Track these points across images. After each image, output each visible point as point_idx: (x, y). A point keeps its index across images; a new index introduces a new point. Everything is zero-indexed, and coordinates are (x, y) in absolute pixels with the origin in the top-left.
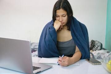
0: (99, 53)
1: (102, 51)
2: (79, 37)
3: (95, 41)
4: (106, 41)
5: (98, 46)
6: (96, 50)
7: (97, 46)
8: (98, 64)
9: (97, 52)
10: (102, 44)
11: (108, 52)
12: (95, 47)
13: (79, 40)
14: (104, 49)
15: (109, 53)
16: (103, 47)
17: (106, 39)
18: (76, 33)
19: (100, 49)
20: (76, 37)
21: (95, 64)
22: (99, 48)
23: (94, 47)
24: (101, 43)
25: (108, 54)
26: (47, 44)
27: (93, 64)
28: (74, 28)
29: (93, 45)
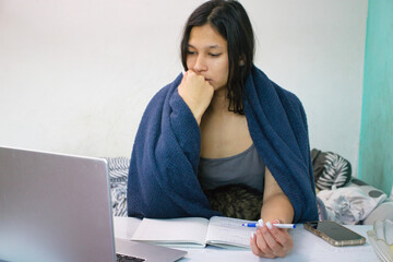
0: (341, 199)
1: (351, 191)
2: (278, 142)
3: (326, 154)
5: (337, 173)
6: (330, 188)
7: (331, 172)
8: (352, 242)
9: (336, 193)
10: (349, 165)
11: (373, 194)
12: (327, 176)
13: (278, 155)
14: (359, 183)
15: (378, 199)
16: (355, 174)
17: (361, 144)
18: (269, 127)
19: (344, 185)
20: (268, 139)
21: (343, 243)
22: (340, 178)
23: (320, 174)
24: (345, 160)
25: (373, 202)
26: (163, 169)
27: (337, 243)
28: (259, 108)
29: (317, 166)
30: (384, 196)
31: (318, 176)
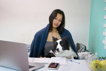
0: (83, 55)
1: (86, 53)
3: (80, 44)
4: (89, 44)
5: (83, 49)
7: (81, 49)
9: (82, 53)
10: (86, 47)
11: (91, 54)
14: (88, 51)
15: (92, 55)
16: (87, 49)
17: (89, 42)
19: (84, 51)
23: (79, 49)
25: (91, 55)
29: (78, 47)
30: (93, 54)
31: (78, 49)
